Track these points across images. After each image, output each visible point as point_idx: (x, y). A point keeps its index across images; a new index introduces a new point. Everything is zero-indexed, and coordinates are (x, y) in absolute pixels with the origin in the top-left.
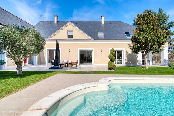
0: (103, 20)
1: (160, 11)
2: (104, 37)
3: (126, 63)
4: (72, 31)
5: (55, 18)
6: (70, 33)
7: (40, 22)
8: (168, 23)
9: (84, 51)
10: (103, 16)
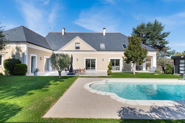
0: (104, 32)
1: (155, 22)
2: (105, 48)
3: (122, 70)
4: (79, 43)
5: (63, 30)
6: (77, 45)
7: (49, 33)
8: (162, 34)
9: (89, 60)
10: (104, 29)
